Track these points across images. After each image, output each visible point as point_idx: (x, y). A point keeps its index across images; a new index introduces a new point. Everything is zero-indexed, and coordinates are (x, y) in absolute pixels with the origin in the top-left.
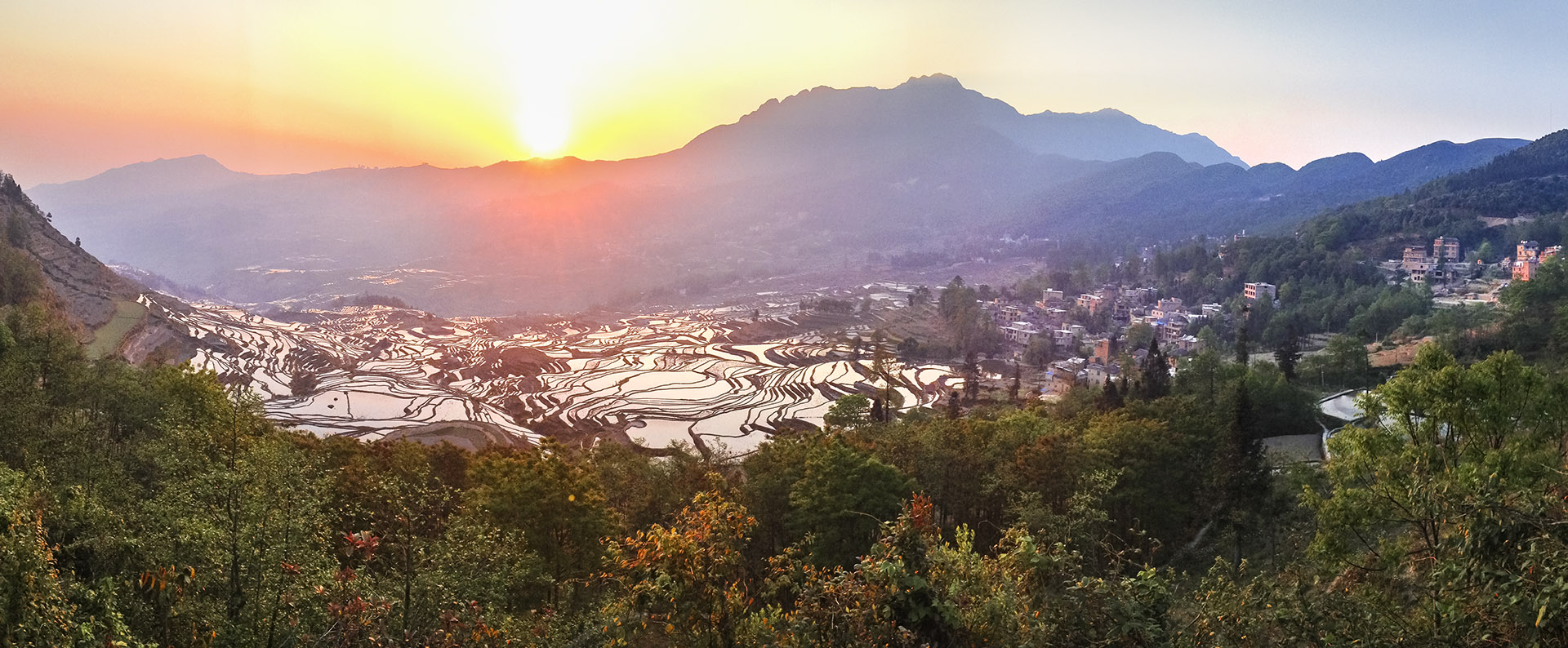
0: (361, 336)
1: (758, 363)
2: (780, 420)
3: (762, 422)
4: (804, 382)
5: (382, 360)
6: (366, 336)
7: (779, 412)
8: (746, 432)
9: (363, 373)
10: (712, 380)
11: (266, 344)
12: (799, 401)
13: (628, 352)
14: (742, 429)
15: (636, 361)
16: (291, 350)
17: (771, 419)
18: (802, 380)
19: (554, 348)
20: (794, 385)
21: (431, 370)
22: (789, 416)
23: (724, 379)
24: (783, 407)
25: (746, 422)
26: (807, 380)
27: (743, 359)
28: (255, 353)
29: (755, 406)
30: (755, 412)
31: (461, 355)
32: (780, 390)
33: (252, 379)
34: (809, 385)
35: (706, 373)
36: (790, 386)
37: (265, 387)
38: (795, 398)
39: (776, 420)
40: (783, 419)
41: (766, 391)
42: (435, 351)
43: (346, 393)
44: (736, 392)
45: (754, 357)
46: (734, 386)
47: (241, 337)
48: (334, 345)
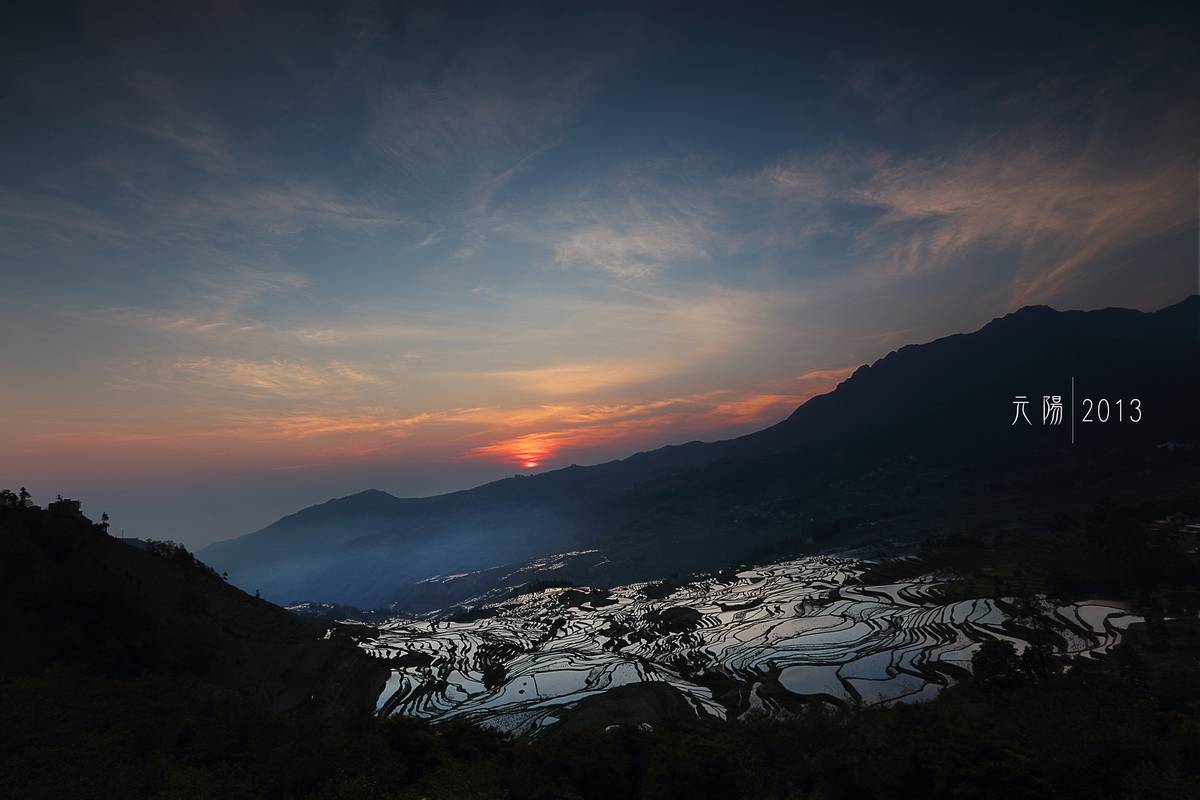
0: (538, 620)
1: (893, 604)
2: (925, 662)
3: (904, 665)
4: (944, 622)
5: (560, 638)
6: (542, 618)
7: (923, 654)
8: (892, 676)
9: (545, 654)
10: (850, 622)
11: (455, 647)
12: (943, 642)
13: (769, 602)
14: (888, 671)
15: (778, 609)
16: (478, 647)
17: (915, 662)
18: (942, 620)
19: (705, 604)
20: (933, 626)
21: (602, 640)
22: (934, 659)
23: (863, 622)
24: (925, 649)
25: (891, 665)
26: (947, 620)
27: (877, 600)
28: (446, 658)
29: (896, 648)
30: (898, 653)
31: (627, 621)
32: (920, 632)
33: (448, 684)
34: (950, 625)
35: (843, 616)
36: (930, 627)
37: (460, 689)
38: (938, 640)
39: (920, 662)
40: (928, 661)
41: (905, 633)
42: (604, 622)
43: (533, 676)
44: (876, 634)
45: (890, 598)
46: (873, 628)
48: (515, 633)
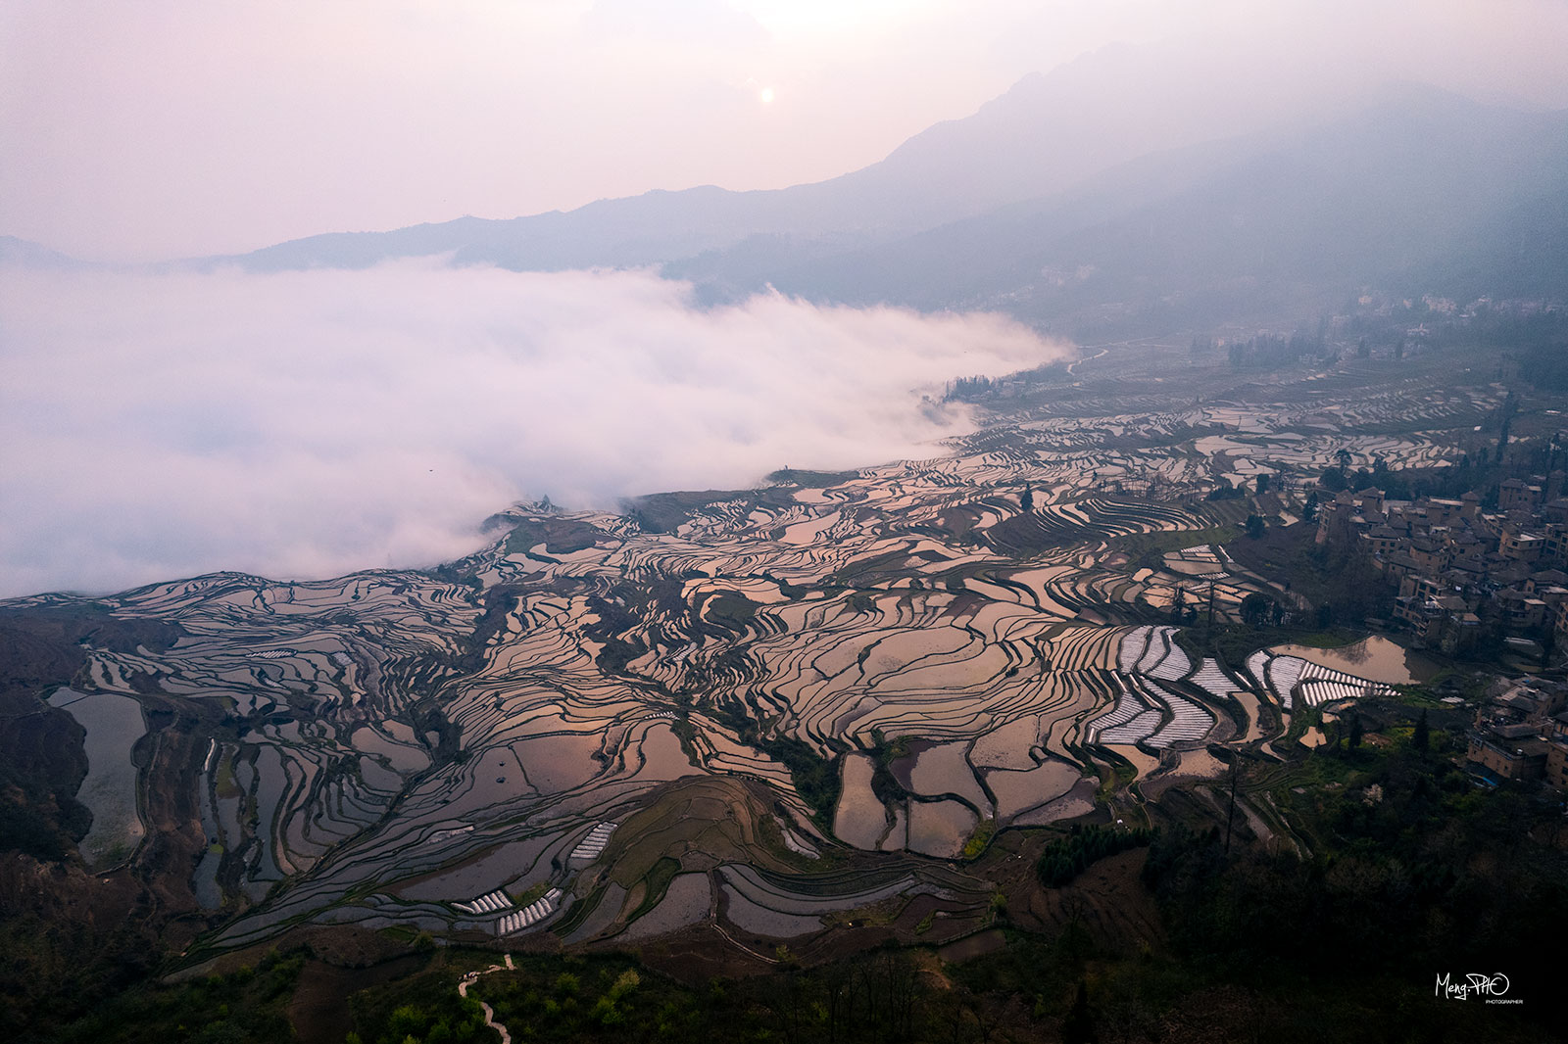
1: (1039, 609)
2: (1078, 743)
3: (1054, 744)
4: (1108, 665)
7: (1078, 728)
8: (1039, 762)
10: (978, 641)
11: (342, 673)
12: (1104, 707)
14: (1032, 755)
17: (1068, 739)
18: (1105, 661)
20: (1092, 669)
23: (996, 643)
24: (1082, 716)
25: (1036, 741)
26: (1111, 663)
28: (336, 699)
32: (1074, 678)
33: (359, 755)
34: (1115, 673)
35: (968, 629)
36: (1088, 671)
37: (384, 762)
38: (1097, 700)
39: (1074, 739)
40: (1083, 744)
44: (1014, 672)
45: (1032, 594)
46: (1010, 658)
47: (298, 675)
